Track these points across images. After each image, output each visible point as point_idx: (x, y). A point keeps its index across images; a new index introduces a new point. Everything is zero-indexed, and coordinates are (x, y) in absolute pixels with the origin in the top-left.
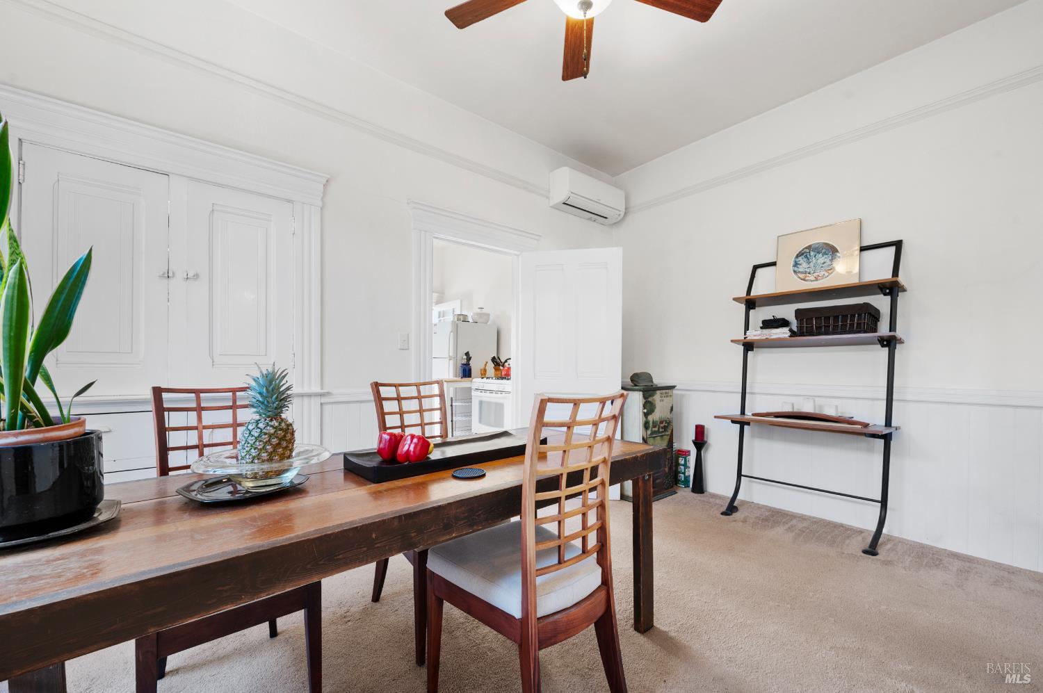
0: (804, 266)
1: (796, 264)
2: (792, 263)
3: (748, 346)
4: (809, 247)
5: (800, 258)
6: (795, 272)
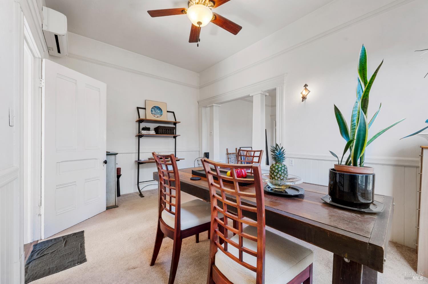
0: (154, 112)
1: (152, 111)
2: (150, 110)
3: (140, 136)
4: (155, 107)
5: (153, 109)
6: (152, 113)
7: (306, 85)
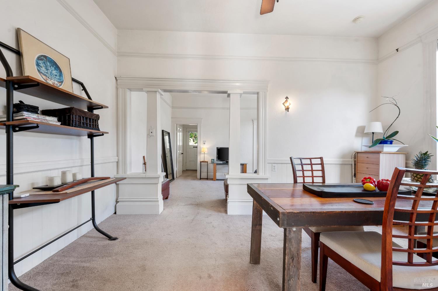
0: (43, 70)
4: (45, 57)
5: (41, 62)
7: (287, 97)
